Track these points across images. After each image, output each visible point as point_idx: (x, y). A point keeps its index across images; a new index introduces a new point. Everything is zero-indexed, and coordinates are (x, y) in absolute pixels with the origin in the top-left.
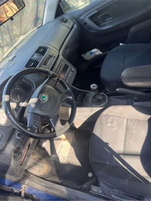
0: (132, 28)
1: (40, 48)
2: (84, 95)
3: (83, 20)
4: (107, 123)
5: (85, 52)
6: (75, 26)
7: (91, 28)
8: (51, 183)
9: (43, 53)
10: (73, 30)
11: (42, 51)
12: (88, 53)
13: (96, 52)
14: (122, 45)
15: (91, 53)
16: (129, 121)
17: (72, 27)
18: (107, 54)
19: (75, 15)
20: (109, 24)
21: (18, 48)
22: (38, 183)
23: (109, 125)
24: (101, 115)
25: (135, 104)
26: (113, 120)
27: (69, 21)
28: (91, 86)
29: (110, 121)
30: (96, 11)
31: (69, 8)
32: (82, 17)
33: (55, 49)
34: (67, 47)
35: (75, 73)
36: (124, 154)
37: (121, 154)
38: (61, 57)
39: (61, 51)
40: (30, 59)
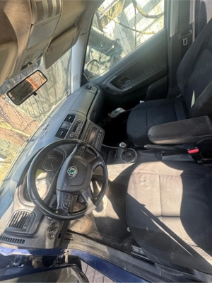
0: (150, 87)
1: (69, 116)
2: (114, 152)
3: (105, 85)
4: (140, 182)
5: (110, 112)
6: (99, 91)
7: (113, 91)
8: (92, 242)
9: (71, 121)
10: (98, 95)
11: (70, 118)
12: (113, 113)
13: (120, 110)
14: (142, 103)
15: (116, 112)
16: (161, 178)
17: (97, 92)
18: (130, 111)
19: (98, 82)
20: (129, 86)
21: (52, 116)
22: (80, 244)
23: (143, 184)
24: (133, 173)
25: (164, 157)
26: (145, 178)
27: (93, 87)
28: (120, 145)
29: (143, 180)
30: (116, 76)
31: (92, 77)
32: (104, 83)
33: (82, 115)
34: (93, 111)
35: (103, 133)
36: (163, 216)
37: (159, 216)
38: (89, 121)
39: (89, 116)
40: (60, 128)
